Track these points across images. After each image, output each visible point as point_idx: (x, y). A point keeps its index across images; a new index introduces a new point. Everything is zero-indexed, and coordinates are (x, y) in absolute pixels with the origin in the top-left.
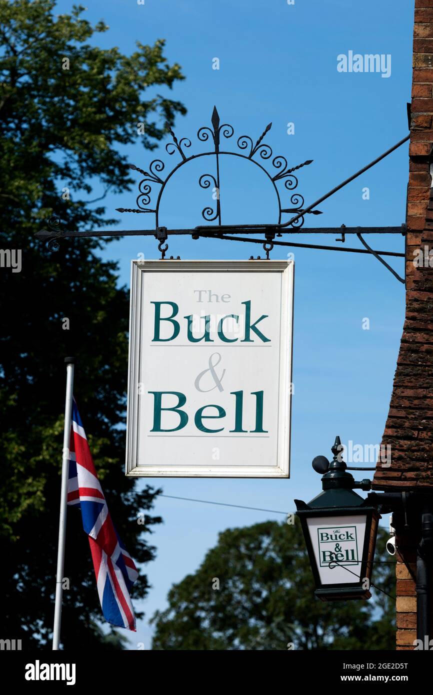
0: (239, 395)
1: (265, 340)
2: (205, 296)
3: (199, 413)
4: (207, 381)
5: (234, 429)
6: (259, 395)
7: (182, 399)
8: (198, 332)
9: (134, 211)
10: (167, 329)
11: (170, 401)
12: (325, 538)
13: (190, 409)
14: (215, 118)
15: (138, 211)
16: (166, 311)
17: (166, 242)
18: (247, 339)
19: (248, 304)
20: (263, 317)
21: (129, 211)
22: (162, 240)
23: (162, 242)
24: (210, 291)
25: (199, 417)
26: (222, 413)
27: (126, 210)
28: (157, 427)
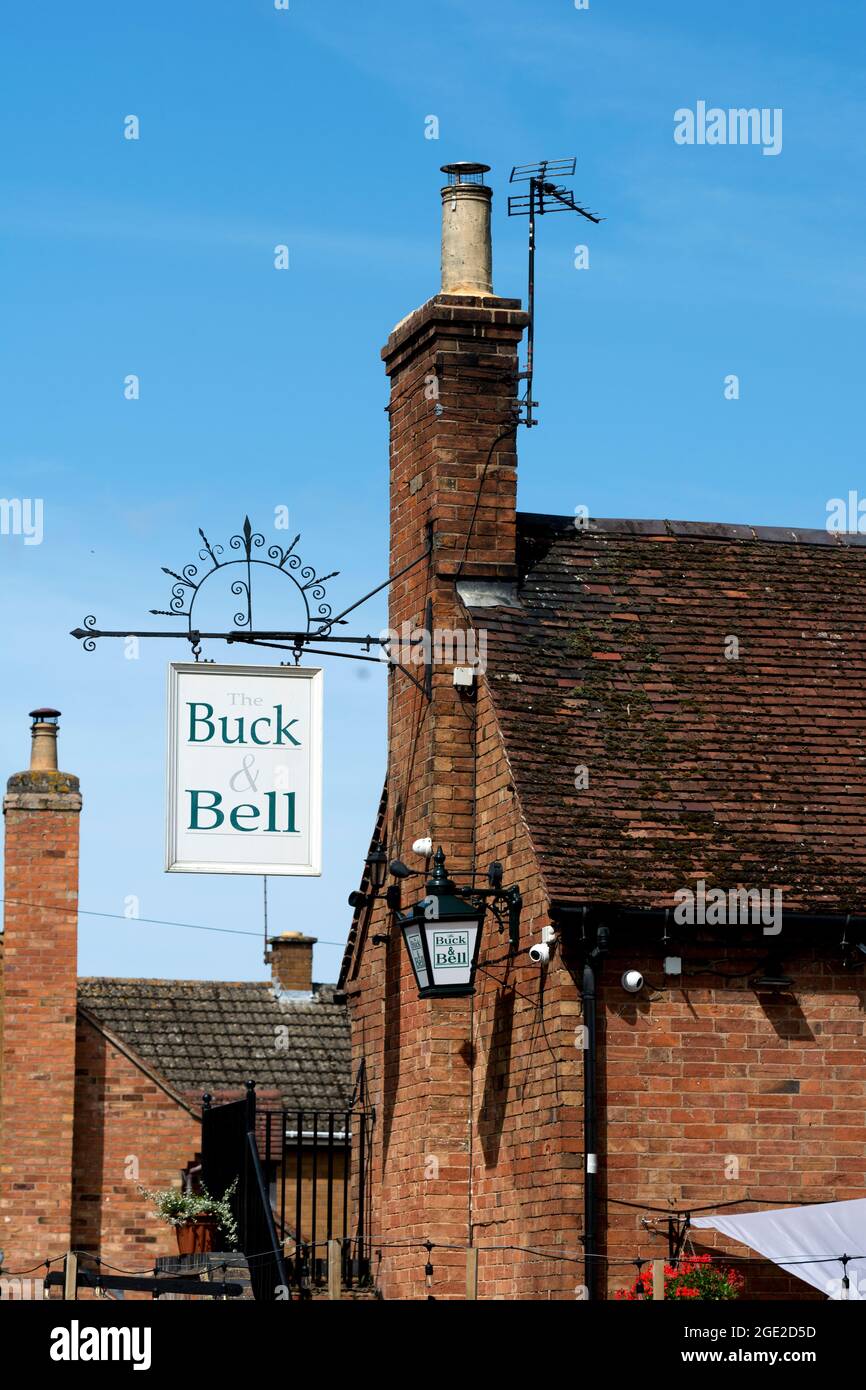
0: (272, 796)
1: (296, 743)
2: (238, 699)
3: (235, 811)
4: (242, 781)
5: (267, 828)
6: (291, 796)
7: (218, 799)
8: (233, 733)
9: (167, 613)
10: (202, 730)
11: (206, 800)
12: (440, 942)
13: (226, 808)
14: (247, 528)
15: (171, 614)
16: (201, 712)
17: (199, 644)
18: (279, 741)
19: (279, 708)
20: (294, 721)
21: (163, 613)
22: (196, 643)
23: (196, 645)
24: (243, 695)
25: (234, 815)
26: (256, 813)
27: (160, 612)
28: (194, 825)
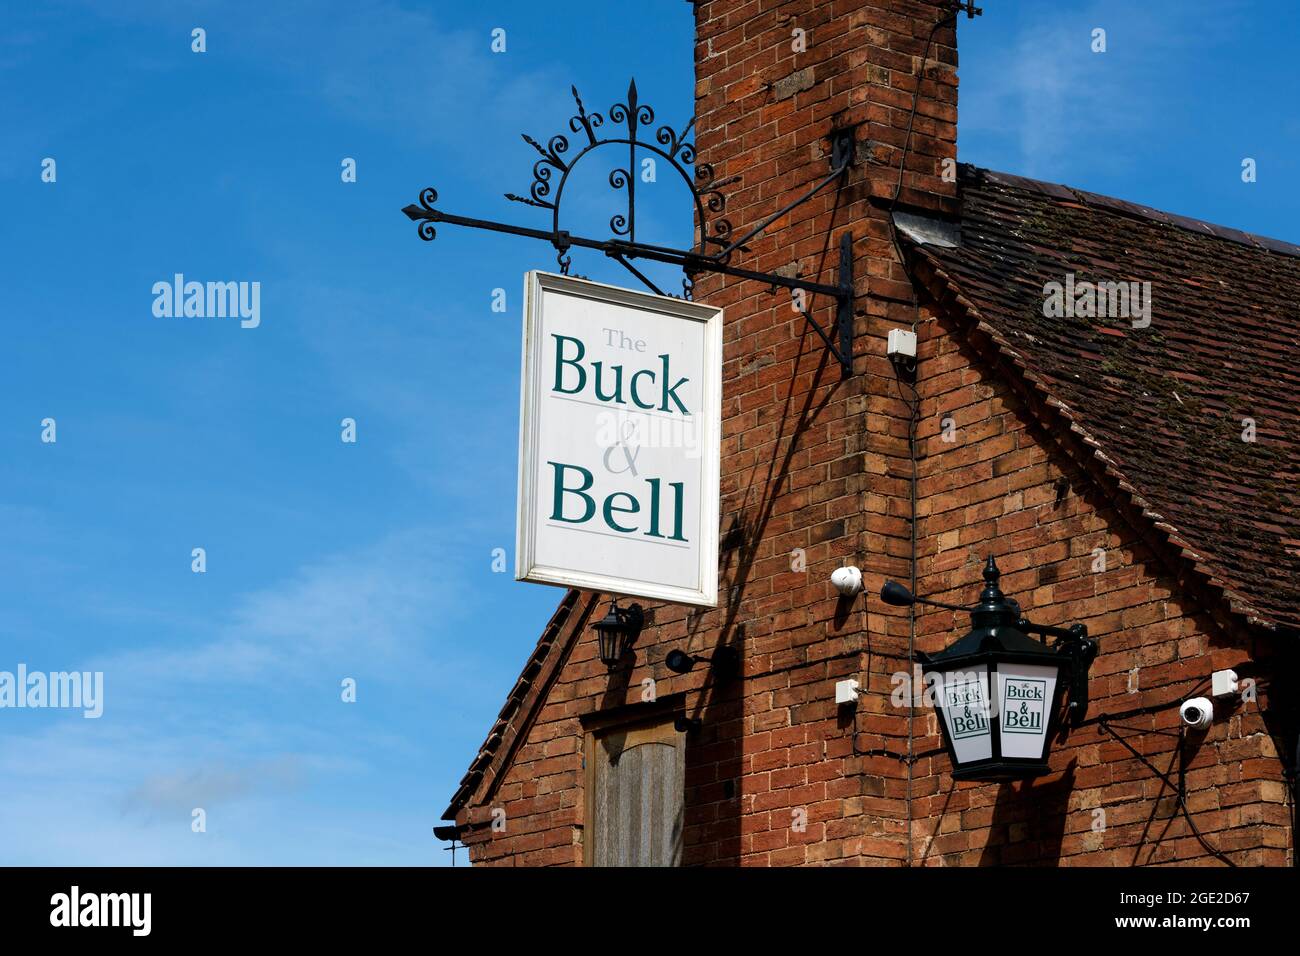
0: (655, 483)
1: (684, 410)
2: (616, 338)
3: (609, 500)
5: (649, 531)
6: (679, 487)
7: (589, 480)
8: (608, 388)
9: (527, 201)
10: (570, 377)
11: (574, 480)
13: (598, 493)
14: (633, 95)
15: (531, 203)
16: (570, 350)
17: (569, 252)
18: (665, 407)
19: (666, 358)
20: (684, 380)
21: (522, 200)
22: (563, 249)
23: (563, 252)
24: (622, 333)
25: (608, 508)
26: (636, 508)
27: (518, 199)
28: (558, 514)
